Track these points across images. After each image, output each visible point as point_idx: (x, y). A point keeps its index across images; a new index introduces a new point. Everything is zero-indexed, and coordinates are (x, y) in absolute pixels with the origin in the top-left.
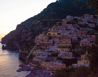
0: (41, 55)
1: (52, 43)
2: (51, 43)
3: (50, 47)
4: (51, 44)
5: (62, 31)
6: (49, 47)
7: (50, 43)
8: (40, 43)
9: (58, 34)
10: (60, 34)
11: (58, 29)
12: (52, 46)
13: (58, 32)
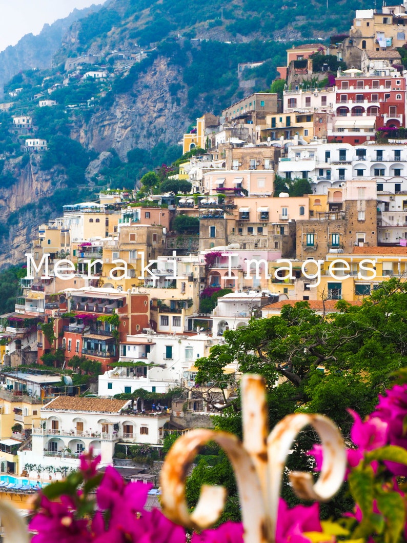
0: (39, 442)
1: (192, 292)
2: (176, 294)
3: (160, 344)
4: (177, 306)
5: (334, 148)
6: (147, 348)
7: (166, 295)
8: (52, 289)
9: (279, 186)
10: (302, 188)
11: (288, 132)
12: (190, 332)
13: (283, 167)
